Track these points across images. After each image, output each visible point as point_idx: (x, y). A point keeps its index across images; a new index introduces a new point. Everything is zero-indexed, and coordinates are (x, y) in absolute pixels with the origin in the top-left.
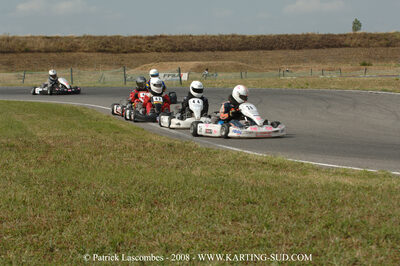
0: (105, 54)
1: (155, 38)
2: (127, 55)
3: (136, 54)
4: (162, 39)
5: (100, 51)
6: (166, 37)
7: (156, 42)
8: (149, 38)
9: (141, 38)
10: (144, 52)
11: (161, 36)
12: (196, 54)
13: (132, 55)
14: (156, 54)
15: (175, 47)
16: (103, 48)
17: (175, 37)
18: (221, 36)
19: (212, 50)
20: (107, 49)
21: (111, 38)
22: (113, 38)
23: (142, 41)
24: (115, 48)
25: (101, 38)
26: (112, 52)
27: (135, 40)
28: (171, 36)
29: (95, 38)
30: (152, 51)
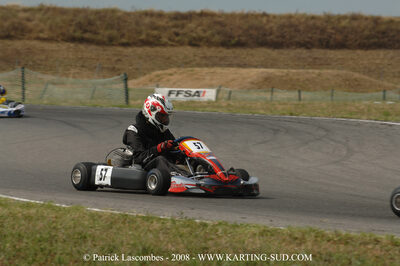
0: (82, 47)
1: (188, 17)
2: (129, 50)
3: (148, 49)
4: (206, 21)
5: (73, 39)
6: (212, 15)
7: (192, 25)
8: (179, 17)
9: (160, 15)
10: (165, 45)
11: (202, 14)
12: (274, 53)
13: (140, 50)
14: (189, 51)
15: (231, 37)
16: (78, 34)
17: (233, 16)
18: (328, 18)
19: (307, 45)
20: (87, 35)
21: (97, 13)
22: (101, 15)
23: (162, 23)
24: (104, 34)
25: (77, 12)
26: (99, 43)
27: (147, 20)
28: (222, 15)
29: (63, 11)
30: (181, 44)
